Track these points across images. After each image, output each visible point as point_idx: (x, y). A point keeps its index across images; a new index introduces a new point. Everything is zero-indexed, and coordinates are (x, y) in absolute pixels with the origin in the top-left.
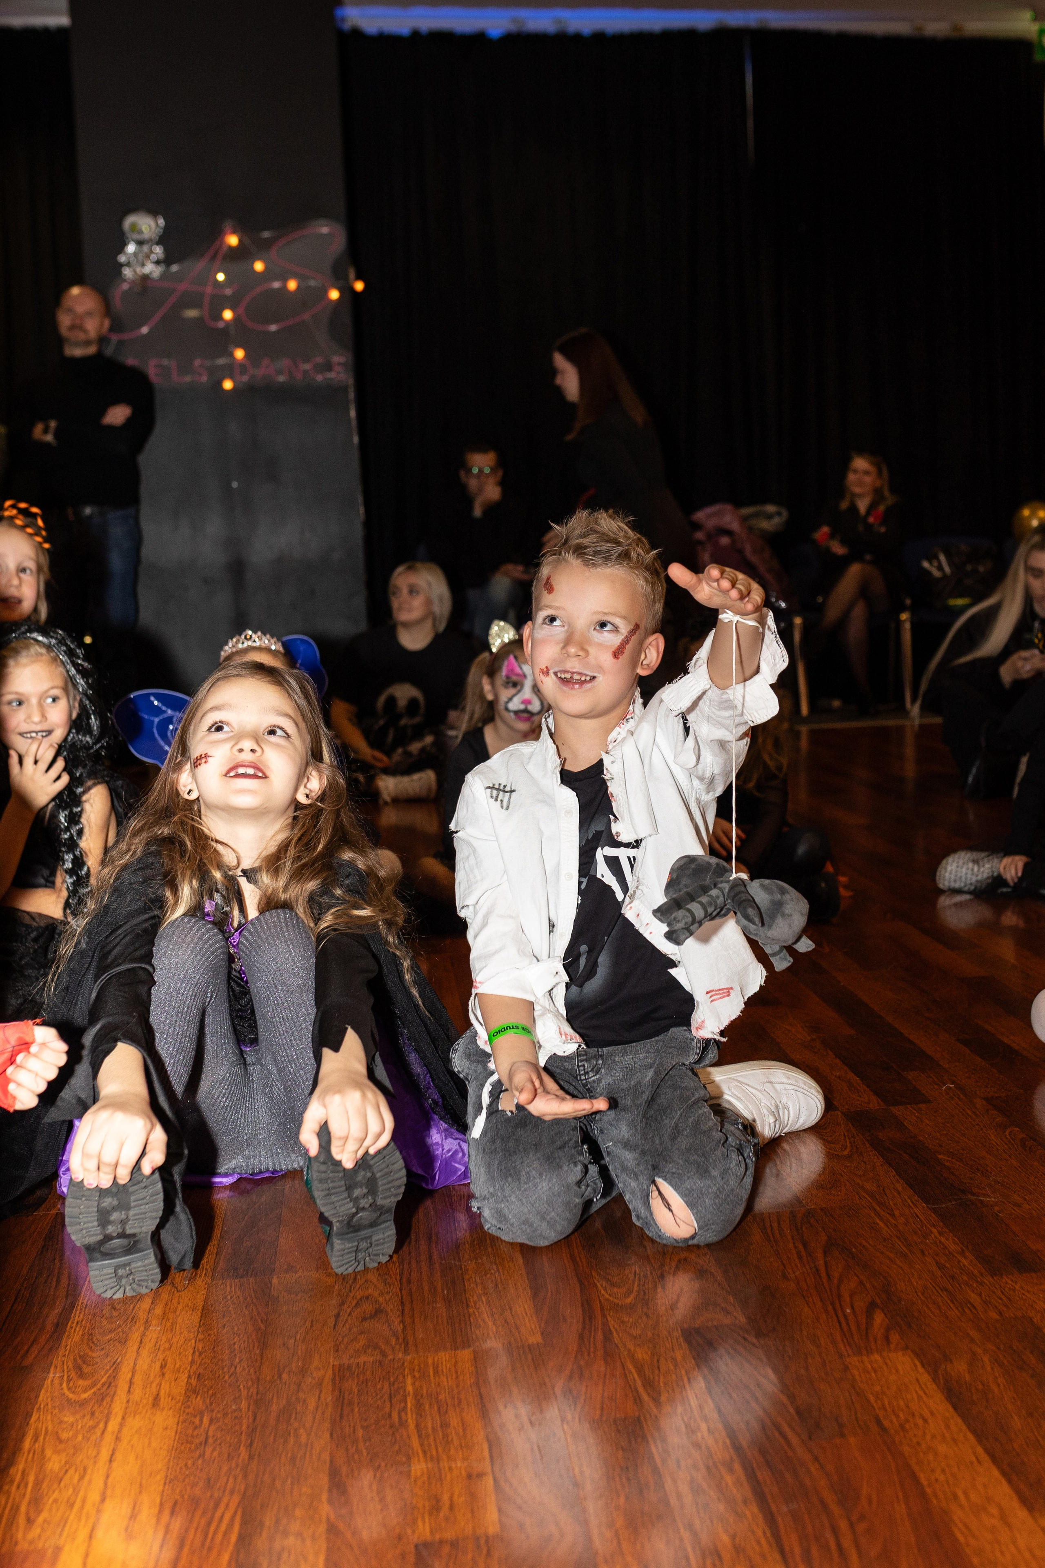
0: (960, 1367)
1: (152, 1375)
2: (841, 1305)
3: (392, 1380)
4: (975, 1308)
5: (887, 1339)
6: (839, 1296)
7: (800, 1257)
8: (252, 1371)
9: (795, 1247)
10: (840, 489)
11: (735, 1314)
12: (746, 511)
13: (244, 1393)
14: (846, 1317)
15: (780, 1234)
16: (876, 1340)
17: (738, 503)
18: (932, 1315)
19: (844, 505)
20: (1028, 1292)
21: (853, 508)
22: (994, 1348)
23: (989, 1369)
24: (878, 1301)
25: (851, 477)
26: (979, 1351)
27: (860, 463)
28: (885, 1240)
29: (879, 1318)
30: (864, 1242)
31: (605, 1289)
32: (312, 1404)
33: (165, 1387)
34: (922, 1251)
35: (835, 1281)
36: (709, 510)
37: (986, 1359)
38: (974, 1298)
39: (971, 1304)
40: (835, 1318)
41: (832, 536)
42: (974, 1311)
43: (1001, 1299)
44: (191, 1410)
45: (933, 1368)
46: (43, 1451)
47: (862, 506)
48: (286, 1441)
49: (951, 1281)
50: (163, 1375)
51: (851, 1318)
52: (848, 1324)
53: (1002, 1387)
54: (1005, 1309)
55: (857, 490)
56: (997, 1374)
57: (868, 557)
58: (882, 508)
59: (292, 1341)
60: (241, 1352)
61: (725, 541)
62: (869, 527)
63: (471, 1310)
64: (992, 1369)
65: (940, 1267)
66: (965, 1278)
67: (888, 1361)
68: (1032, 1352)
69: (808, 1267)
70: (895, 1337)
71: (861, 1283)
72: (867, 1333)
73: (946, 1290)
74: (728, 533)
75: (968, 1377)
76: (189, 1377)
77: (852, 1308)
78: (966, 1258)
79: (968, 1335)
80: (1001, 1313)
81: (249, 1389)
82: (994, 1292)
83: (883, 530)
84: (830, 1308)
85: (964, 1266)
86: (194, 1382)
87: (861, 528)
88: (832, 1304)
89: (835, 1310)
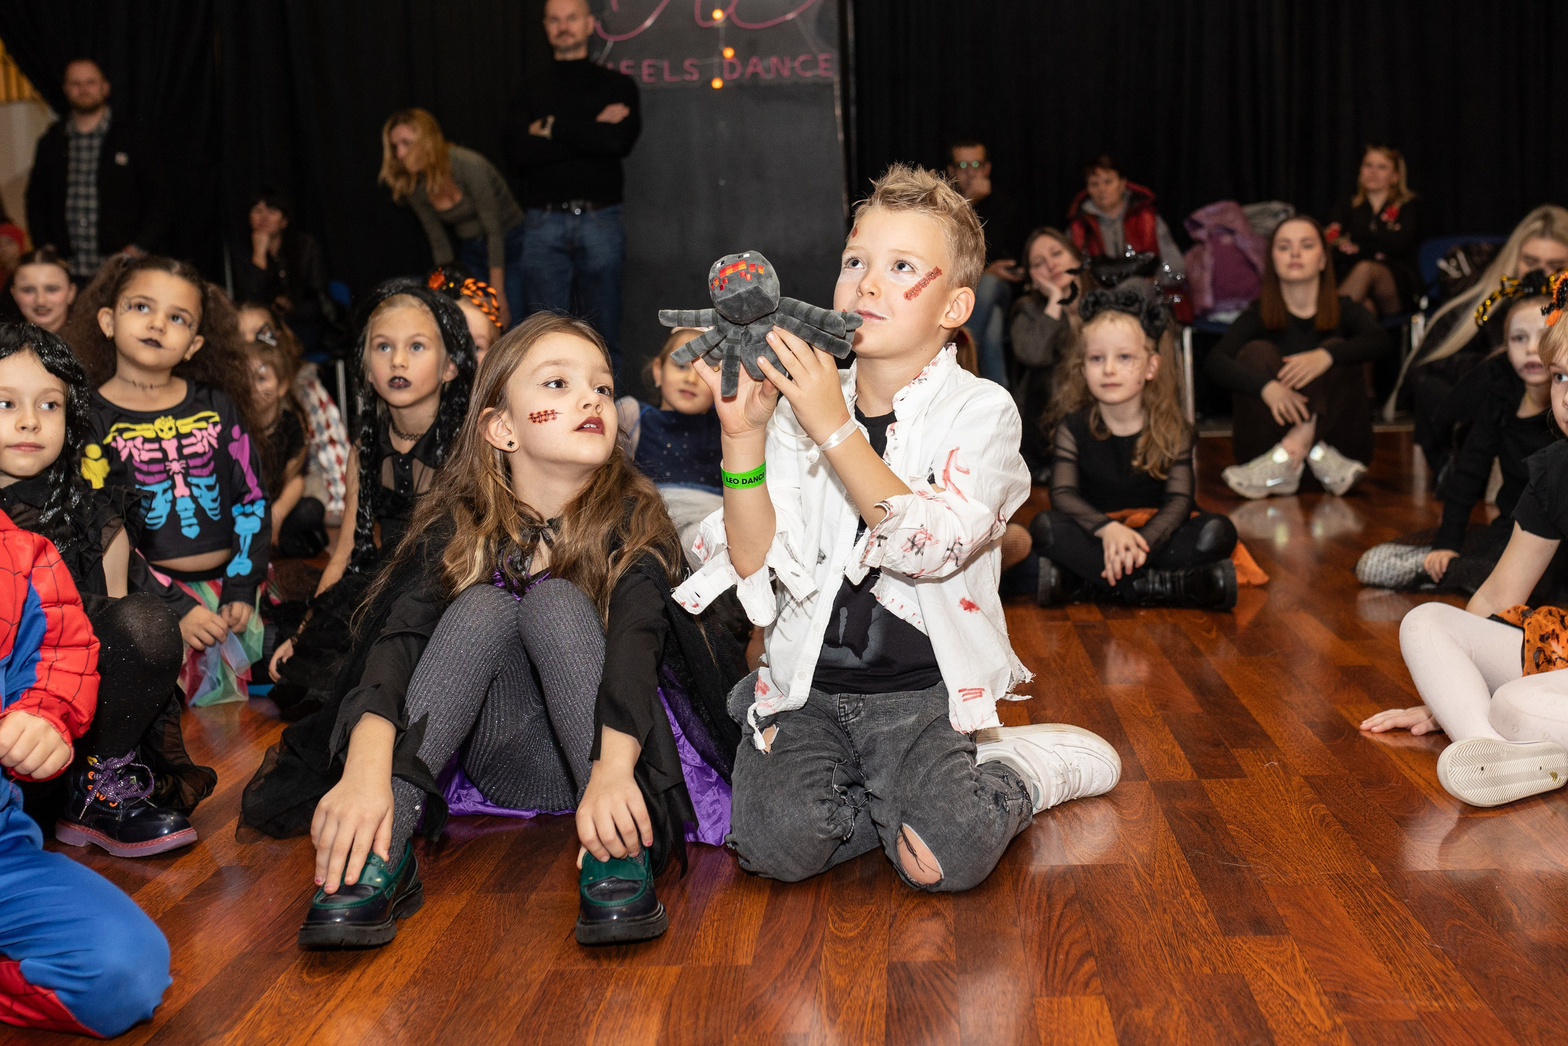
0: (1146, 1014)
1: (385, 968)
2: (1057, 951)
3: (596, 986)
4: (1191, 962)
5: (1087, 984)
6: (1059, 944)
7: (1039, 907)
8: (475, 970)
9: (1039, 898)
10: (1353, 184)
11: (949, 953)
12: (1250, 209)
13: (458, 987)
14: (1056, 962)
15: (1030, 885)
16: (1075, 984)
17: (1243, 199)
18: (1143, 967)
19: (1357, 201)
20: (1254, 952)
21: (1367, 205)
22: (1190, 999)
23: (1175, 1017)
24: (1096, 950)
25: (1366, 172)
26: (1174, 1000)
27: (1376, 158)
28: (1132, 897)
29: (1089, 965)
30: (1110, 899)
31: (834, 923)
32: (514, 1000)
33: (391, 978)
34: (1165, 910)
35: (1062, 930)
36: (1211, 209)
37: (1177, 1009)
38: (1195, 954)
39: (1189, 958)
40: (1045, 963)
41: (1342, 233)
42: (1189, 966)
43: (1222, 956)
44: (404, 998)
45: (1118, 1011)
46: (261, 1020)
47: (1377, 202)
48: (475, 1029)
49: (1180, 937)
50: (395, 967)
51: (1060, 964)
52: (1054, 969)
53: (1180, 1033)
54: (1221, 965)
55: (1371, 185)
56: (1181, 1023)
57: (1379, 256)
58: (1397, 206)
59: (522, 948)
60: (473, 953)
61: (1226, 240)
62: (1382, 225)
63: (698, 933)
64: (1179, 1018)
65: (1176, 923)
66: (1195, 935)
67: (1077, 1005)
68: (1227, 1006)
69: (1041, 917)
70: (1096, 983)
71: (1088, 934)
72: (1069, 978)
73: (1170, 945)
74: (1231, 232)
75: (1150, 1023)
76: (417, 971)
77: (1067, 954)
78: (1206, 918)
79: (1171, 985)
80: (1215, 969)
81: (464, 984)
82: (1218, 950)
83: (1397, 227)
84: (1045, 954)
85: (1201, 924)
86: (418, 976)
87: (1373, 227)
88: (1049, 950)
89: (1049, 955)
